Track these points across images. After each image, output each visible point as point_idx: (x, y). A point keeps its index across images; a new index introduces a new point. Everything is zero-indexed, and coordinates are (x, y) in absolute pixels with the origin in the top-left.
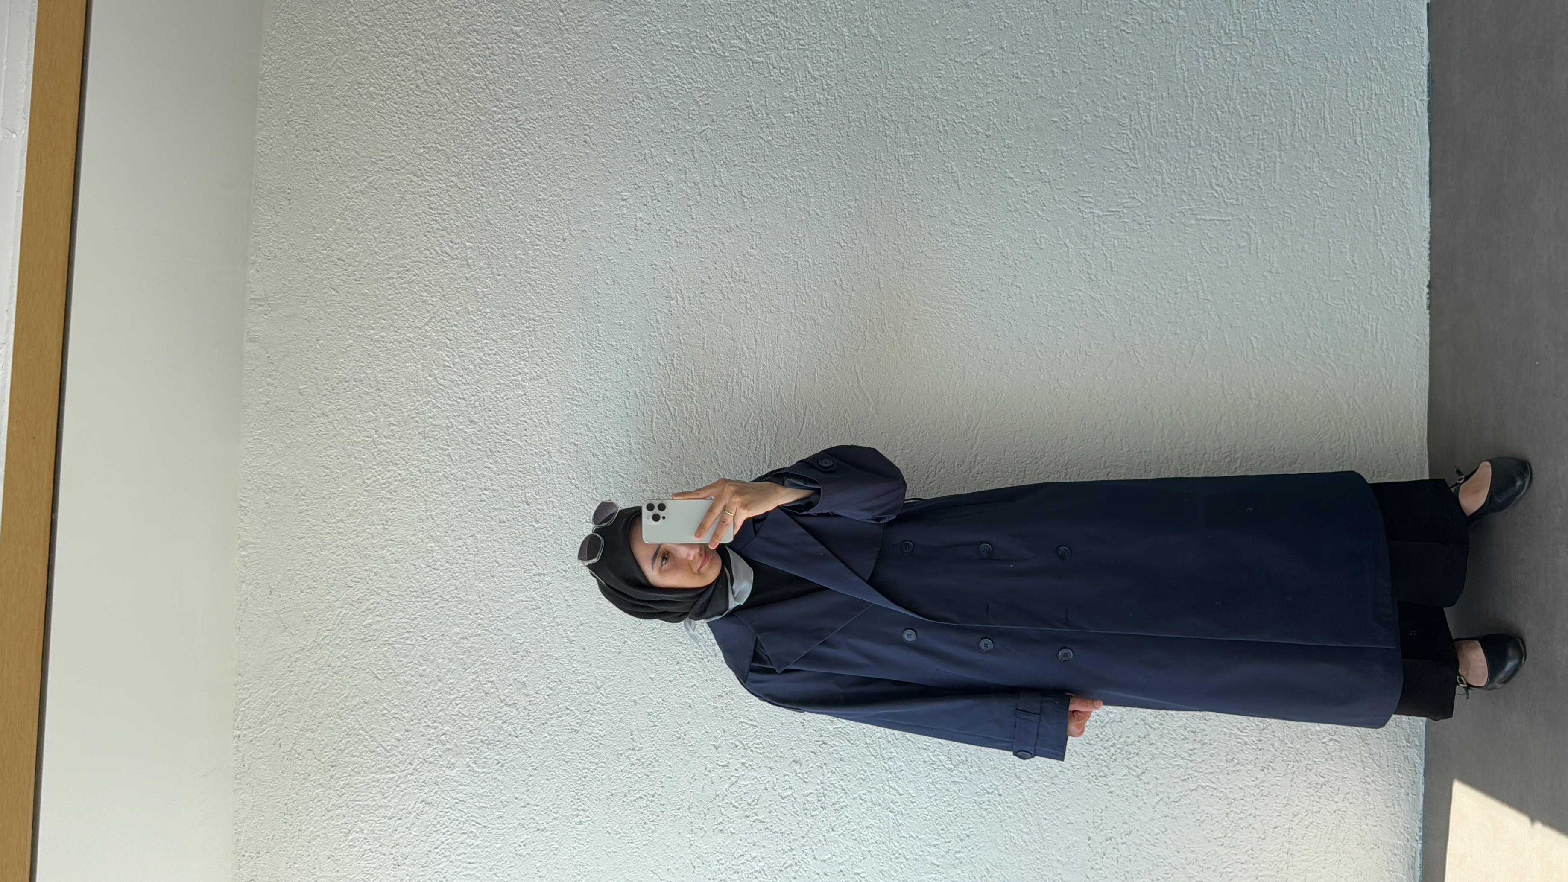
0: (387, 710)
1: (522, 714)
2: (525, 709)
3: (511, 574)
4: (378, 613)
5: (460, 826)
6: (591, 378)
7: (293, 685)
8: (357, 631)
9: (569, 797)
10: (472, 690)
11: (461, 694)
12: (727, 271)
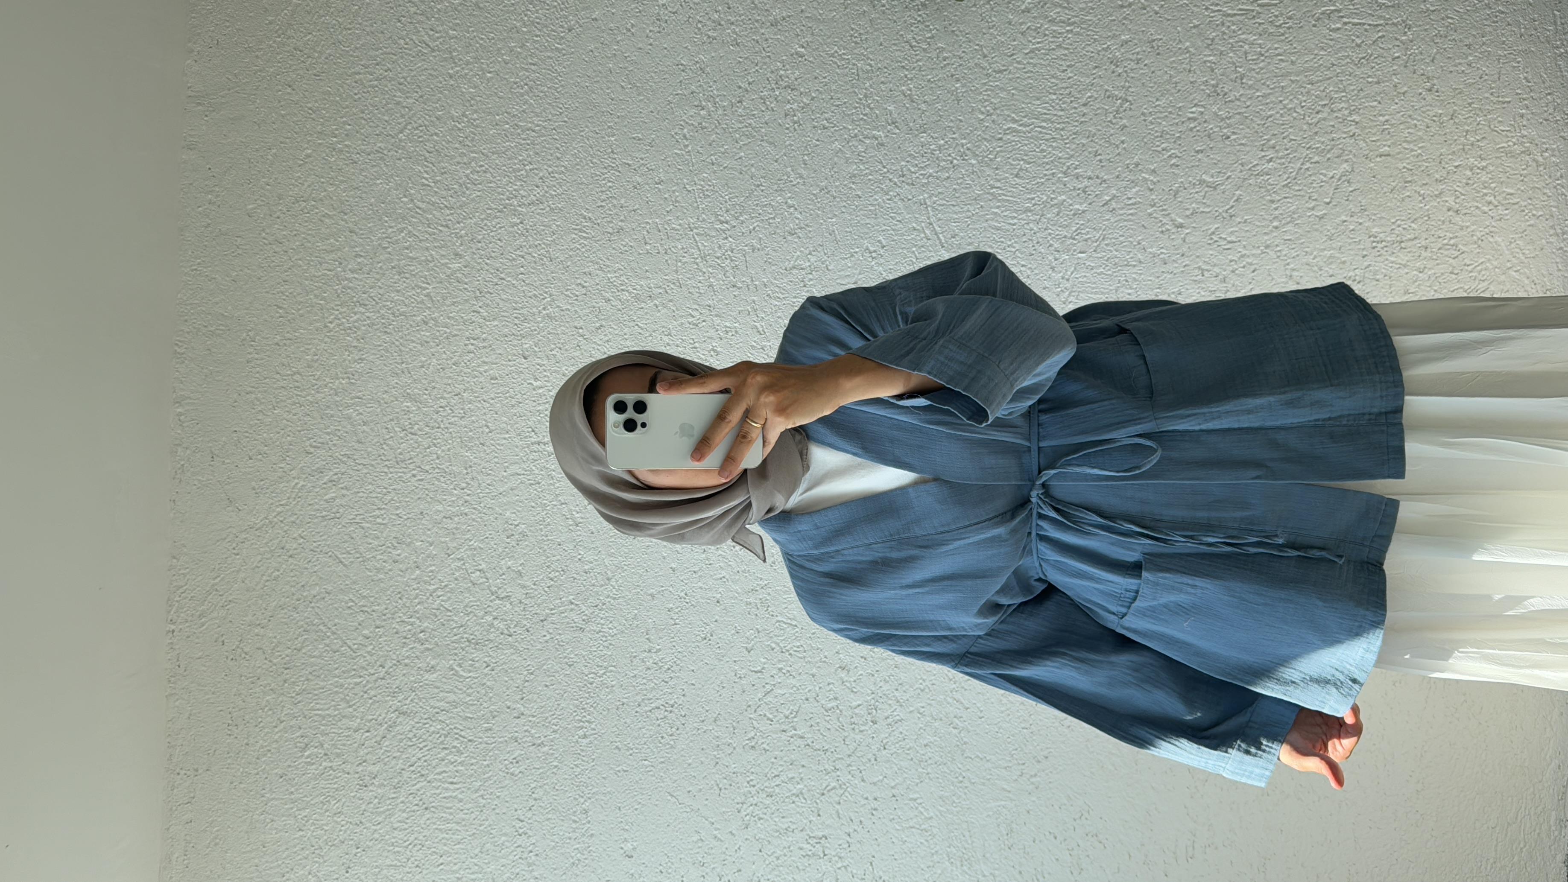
0: (353, 601)
1: (517, 609)
2: (521, 602)
3: (504, 441)
4: (341, 486)
5: (441, 739)
6: (603, 204)
7: (240, 570)
8: (317, 507)
9: (571, 707)
10: (456, 579)
11: (443, 584)
12: (769, 75)
